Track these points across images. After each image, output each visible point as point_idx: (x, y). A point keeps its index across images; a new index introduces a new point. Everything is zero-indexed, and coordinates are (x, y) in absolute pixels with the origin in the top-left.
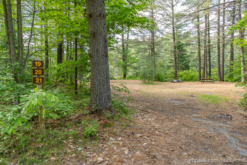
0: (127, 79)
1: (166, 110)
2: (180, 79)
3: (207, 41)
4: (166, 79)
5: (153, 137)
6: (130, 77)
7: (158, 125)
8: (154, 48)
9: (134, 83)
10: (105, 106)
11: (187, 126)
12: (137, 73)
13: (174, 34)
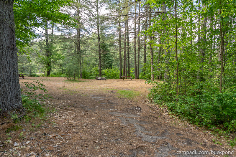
0: (52, 76)
1: (87, 106)
2: (104, 77)
3: (127, 43)
4: (91, 77)
5: (68, 135)
6: (55, 74)
7: (76, 122)
8: (80, 45)
9: (58, 81)
10: (12, 107)
11: (104, 121)
12: (63, 70)
13: (99, 34)
